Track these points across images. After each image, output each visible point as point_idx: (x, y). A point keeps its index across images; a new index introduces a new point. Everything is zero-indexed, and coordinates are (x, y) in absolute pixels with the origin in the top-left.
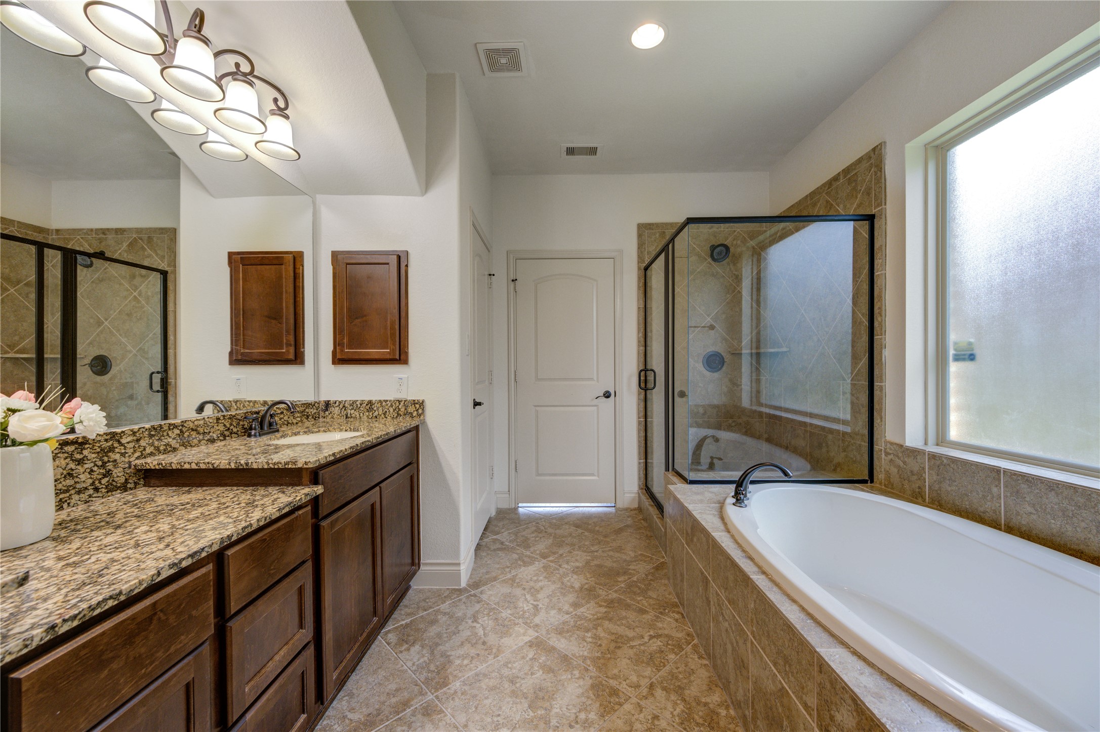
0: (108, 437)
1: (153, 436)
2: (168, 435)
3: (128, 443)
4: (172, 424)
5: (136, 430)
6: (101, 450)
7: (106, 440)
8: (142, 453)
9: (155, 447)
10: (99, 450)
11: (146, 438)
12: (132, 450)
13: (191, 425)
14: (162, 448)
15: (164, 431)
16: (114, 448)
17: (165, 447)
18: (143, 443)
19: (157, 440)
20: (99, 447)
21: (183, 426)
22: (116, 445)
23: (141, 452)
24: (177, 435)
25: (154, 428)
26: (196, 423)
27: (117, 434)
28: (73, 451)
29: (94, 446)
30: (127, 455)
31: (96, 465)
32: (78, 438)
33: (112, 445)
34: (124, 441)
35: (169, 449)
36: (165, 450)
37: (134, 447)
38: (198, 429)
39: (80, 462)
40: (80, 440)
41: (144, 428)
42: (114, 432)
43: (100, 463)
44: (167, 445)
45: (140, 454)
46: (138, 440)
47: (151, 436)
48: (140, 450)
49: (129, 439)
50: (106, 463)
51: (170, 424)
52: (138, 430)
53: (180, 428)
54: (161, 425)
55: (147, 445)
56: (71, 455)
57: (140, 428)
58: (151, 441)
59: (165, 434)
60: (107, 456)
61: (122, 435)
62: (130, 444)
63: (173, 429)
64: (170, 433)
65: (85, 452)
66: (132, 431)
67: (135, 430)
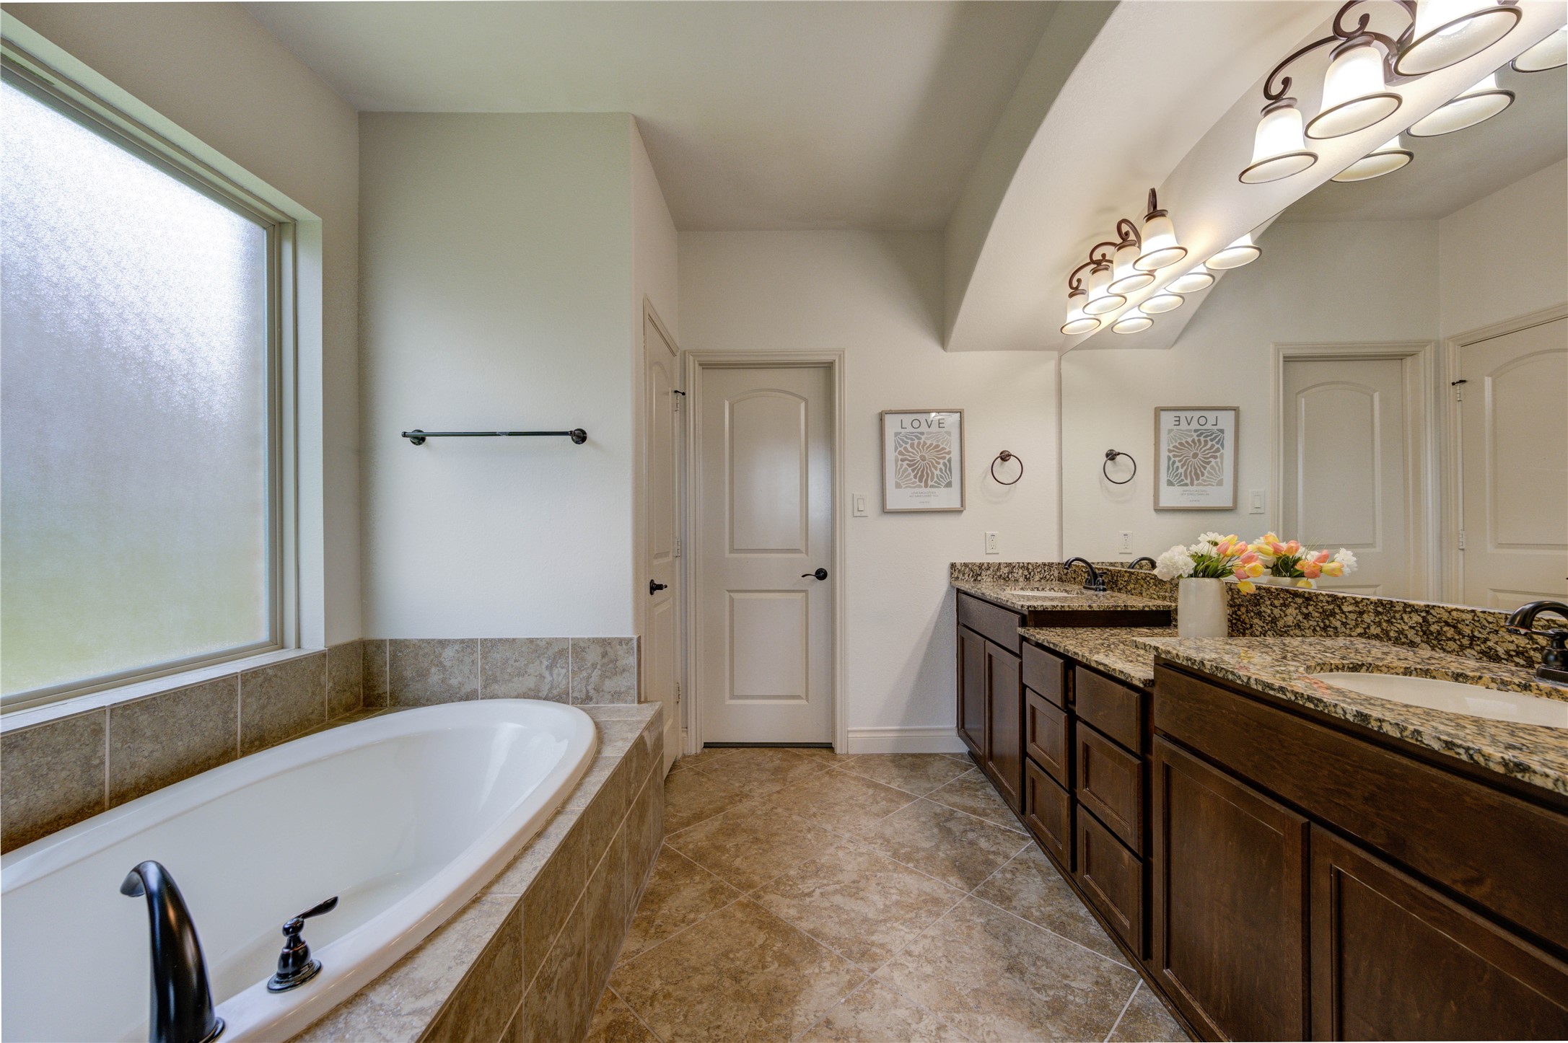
0: (1330, 599)
1: (1381, 613)
2: (1402, 619)
3: (1350, 612)
4: (1410, 606)
5: (1359, 600)
6: (1323, 611)
7: (1328, 602)
8: (1365, 631)
9: (1383, 629)
10: (1321, 610)
11: (1371, 614)
12: (1353, 623)
13: (1445, 616)
14: (1392, 634)
15: (1395, 612)
16: (1335, 613)
17: (1397, 635)
18: (1367, 618)
19: (1386, 621)
20: (1322, 607)
21: (1428, 612)
22: (1337, 610)
23: (1365, 629)
24: (1417, 623)
25: (1382, 604)
26: (1454, 613)
27: (1338, 598)
28: (1301, 604)
29: (1317, 604)
30: (1348, 626)
31: (1318, 625)
32: (1305, 592)
33: (1333, 609)
34: (1345, 608)
35: (1403, 640)
36: (1396, 639)
37: (1356, 620)
38: (1459, 625)
39: (1307, 616)
40: (1306, 595)
41: (1368, 599)
42: (1335, 596)
43: (1322, 625)
44: (1401, 632)
45: (1363, 631)
46: (1361, 613)
47: (1377, 613)
48: (1363, 626)
49: (1351, 608)
50: (1327, 627)
51: (1405, 604)
52: (1362, 601)
53: (1424, 614)
54: (1391, 602)
55: (1372, 624)
56: (1299, 608)
57: (1363, 599)
58: (1377, 619)
59: (1398, 616)
60: (1328, 620)
61: (1344, 601)
62: (1352, 614)
63: (1410, 613)
64: (1406, 617)
65: (1311, 608)
66: (1354, 599)
67: (1357, 599)
